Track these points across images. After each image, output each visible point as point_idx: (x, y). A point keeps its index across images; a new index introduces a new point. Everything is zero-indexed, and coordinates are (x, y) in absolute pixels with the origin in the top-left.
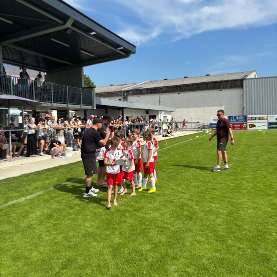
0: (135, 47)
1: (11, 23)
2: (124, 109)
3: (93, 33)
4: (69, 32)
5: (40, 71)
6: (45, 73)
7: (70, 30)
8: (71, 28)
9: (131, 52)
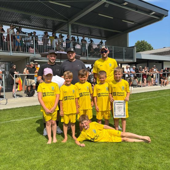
0: (168, 11)
1: (70, 7)
2: (164, 63)
3: (125, 4)
4: (106, 6)
5: (102, 39)
6: (106, 41)
7: (107, 4)
8: (107, 2)
9: (164, 15)
